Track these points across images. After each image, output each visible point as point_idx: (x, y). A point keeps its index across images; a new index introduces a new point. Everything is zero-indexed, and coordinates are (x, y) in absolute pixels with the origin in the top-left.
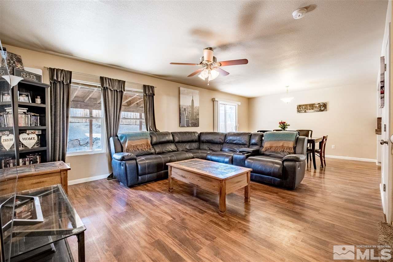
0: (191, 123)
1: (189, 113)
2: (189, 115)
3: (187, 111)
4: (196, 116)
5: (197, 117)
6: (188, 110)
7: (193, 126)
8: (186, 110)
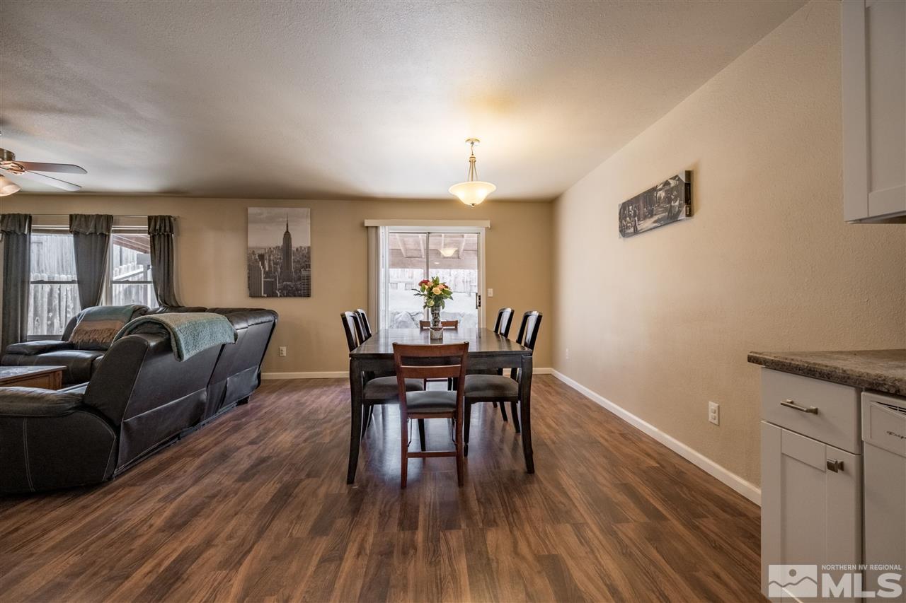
0: (279, 289)
1: (276, 264)
2: (275, 268)
3: (270, 260)
4: (298, 270)
5: (304, 273)
6: (272, 258)
7: (287, 296)
8: (267, 257)
